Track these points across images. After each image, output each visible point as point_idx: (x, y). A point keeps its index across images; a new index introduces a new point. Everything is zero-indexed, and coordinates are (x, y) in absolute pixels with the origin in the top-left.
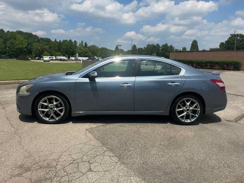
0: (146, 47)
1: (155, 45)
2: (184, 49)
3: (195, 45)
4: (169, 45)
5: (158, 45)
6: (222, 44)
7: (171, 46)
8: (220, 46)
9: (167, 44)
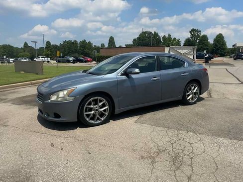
0: (62, 43)
1: (73, 41)
2: (103, 45)
3: (112, 41)
4: (87, 41)
5: (75, 41)
6: (134, 40)
7: (89, 42)
8: (133, 42)
9: (85, 40)
